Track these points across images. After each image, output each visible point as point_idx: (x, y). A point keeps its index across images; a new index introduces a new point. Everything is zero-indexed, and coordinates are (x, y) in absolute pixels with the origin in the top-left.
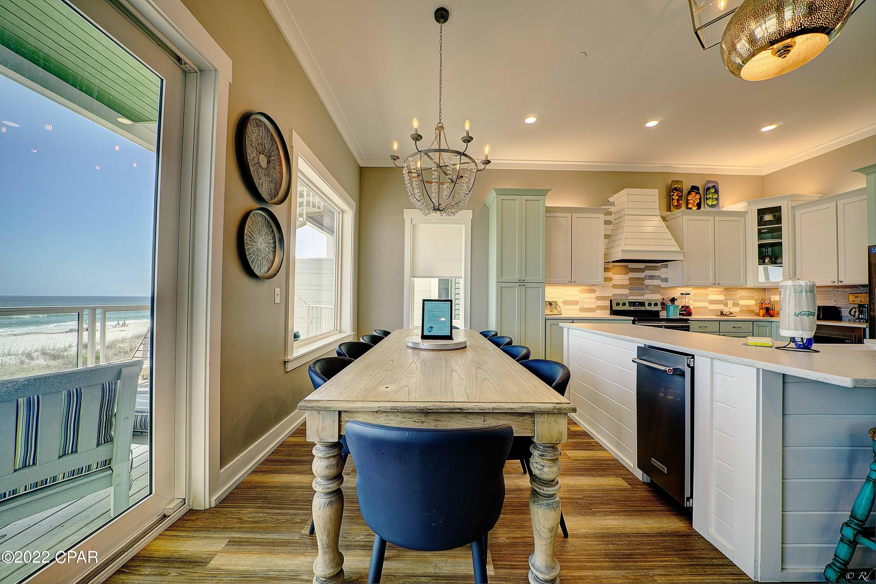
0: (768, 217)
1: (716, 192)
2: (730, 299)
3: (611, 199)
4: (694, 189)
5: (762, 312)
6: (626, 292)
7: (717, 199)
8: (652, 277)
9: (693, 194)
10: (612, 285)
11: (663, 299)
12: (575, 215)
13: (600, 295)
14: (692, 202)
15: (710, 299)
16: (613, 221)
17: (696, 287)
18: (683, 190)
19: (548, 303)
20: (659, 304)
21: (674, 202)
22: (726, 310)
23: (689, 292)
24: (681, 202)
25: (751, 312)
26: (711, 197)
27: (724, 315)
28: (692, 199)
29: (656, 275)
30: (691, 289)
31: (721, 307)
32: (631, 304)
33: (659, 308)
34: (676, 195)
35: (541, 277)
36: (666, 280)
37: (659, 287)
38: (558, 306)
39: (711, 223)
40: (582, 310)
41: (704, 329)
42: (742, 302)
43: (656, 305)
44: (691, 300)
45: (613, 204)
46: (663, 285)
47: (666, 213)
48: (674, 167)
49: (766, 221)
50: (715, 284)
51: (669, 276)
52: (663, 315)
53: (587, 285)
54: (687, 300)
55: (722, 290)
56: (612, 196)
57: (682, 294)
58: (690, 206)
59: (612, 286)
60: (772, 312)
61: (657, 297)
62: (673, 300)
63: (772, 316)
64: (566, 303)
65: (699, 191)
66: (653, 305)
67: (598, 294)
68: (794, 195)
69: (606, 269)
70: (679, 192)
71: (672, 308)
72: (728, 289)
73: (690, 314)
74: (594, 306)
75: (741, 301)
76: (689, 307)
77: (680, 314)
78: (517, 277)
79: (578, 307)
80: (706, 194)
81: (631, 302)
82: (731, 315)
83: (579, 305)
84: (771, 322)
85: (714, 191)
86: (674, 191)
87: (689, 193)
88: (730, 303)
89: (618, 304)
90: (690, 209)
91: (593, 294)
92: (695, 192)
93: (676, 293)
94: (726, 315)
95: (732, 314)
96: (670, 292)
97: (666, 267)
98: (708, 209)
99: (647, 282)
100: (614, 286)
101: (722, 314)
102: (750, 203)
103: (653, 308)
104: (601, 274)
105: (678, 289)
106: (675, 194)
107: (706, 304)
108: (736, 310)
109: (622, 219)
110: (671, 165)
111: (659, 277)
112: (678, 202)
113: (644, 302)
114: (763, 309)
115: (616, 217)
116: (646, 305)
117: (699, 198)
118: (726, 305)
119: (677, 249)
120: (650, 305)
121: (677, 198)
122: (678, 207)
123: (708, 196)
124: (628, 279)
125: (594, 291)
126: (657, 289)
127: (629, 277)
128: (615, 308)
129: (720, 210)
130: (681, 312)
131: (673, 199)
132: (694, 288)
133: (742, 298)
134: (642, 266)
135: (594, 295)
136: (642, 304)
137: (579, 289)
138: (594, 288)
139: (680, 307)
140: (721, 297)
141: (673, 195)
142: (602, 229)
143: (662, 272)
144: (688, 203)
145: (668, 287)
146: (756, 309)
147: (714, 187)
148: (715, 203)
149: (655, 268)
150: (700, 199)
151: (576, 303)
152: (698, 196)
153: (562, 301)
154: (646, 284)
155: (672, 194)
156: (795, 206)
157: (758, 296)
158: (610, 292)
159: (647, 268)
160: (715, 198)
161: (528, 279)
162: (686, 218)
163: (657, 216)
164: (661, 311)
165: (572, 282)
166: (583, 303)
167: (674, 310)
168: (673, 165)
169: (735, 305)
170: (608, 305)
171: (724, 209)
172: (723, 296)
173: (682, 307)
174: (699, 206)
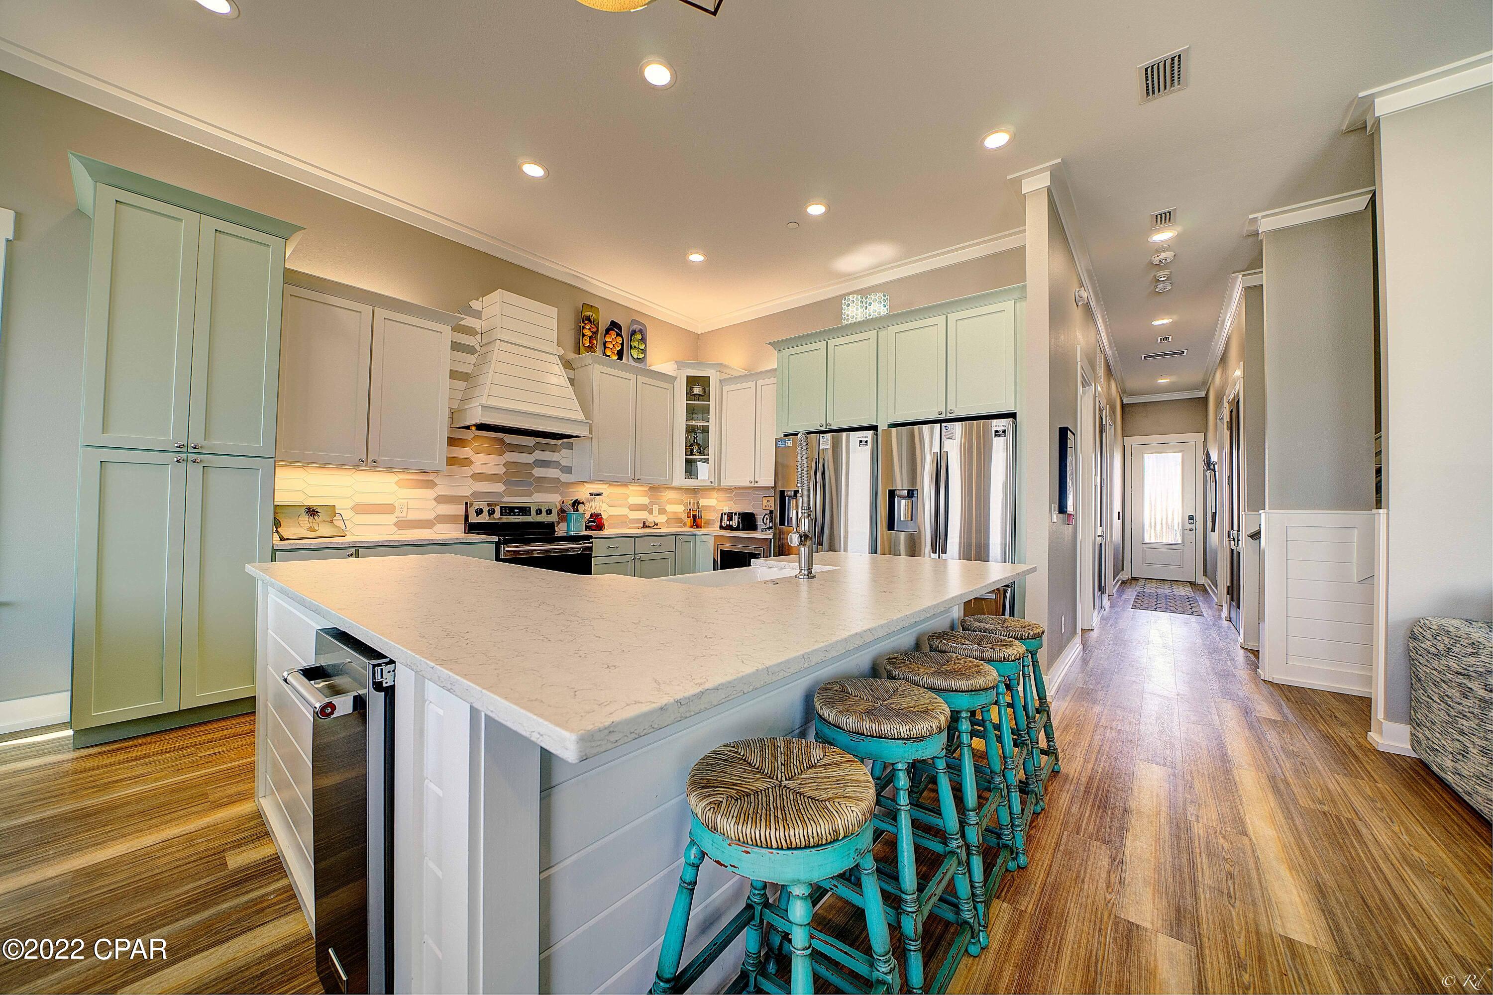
0: (697, 390)
1: (643, 340)
2: (656, 503)
3: (475, 305)
4: (614, 326)
5: (690, 521)
6: (499, 488)
7: (644, 351)
8: (545, 464)
9: (613, 334)
10: (472, 473)
11: (563, 502)
12: (381, 313)
13: (443, 494)
14: (611, 346)
15: (631, 503)
16: (478, 348)
17: (614, 482)
18: (598, 323)
19: (303, 510)
20: (555, 512)
21: (586, 340)
22: (651, 519)
23: (601, 491)
24: (595, 342)
25: (679, 521)
26: (637, 346)
27: (646, 527)
28: (611, 342)
29: (553, 460)
30: (606, 486)
31: (643, 515)
32: (505, 510)
33: (553, 518)
34: (589, 329)
35: (261, 443)
36: (568, 470)
37: (557, 480)
38: (338, 517)
39: (632, 383)
40: (402, 524)
41: (614, 550)
42: (670, 508)
43: (549, 512)
44: (604, 504)
45: (478, 315)
46: (564, 478)
47: (571, 356)
48: (586, 281)
49: (695, 394)
50: (635, 480)
51: (573, 463)
52: (561, 530)
53: (414, 471)
54: (597, 504)
55: (647, 489)
56: (477, 300)
57: (591, 494)
58: (608, 353)
59: (471, 477)
60: (699, 521)
61: (553, 499)
62: (576, 503)
63: (698, 527)
64: (361, 509)
65: (621, 332)
66: (544, 512)
67: (442, 490)
68: (722, 364)
69: (452, 442)
70: (593, 326)
71: (574, 517)
72: (654, 489)
73: (600, 527)
74: (430, 516)
75: (668, 506)
76: (601, 515)
77: (587, 527)
78: (171, 437)
79: (392, 519)
80: (631, 340)
81: (505, 507)
82: (655, 527)
83: (396, 514)
84: (695, 535)
85: (640, 337)
86: (586, 322)
87: (607, 332)
88: (656, 508)
89: (479, 512)
90: (609, 356)
91: (429, 491)
92: (616, 332)
93: (582, 493)
94: (649, 527)
95: (657, 525)
96: (574, 490)
97: (570, 447)
98: (632, 362)
99: (538, 472)
100: (476, 477)
101: (645, 525)
102: (680, 365)
103: (544, 518)
104: (441, 450)
105: (587, 486)
106: (588, 327)
107: (625, 511)
108: (661, 519)
109: (491, 347)
110: (583, 276)
111: (557, 464)
112: (590, 342)
113: (530, 508)
114: (690, 517)
115: (484, 342)
116: (533, 512)
117: (621, 342)
118: (651, 512)
119: (580, 416)
120: (539, 512)
121: (591, 334)
122: (591, 348)
123: (633, 344)
124: (502, 463)
125: (431, 485)
126: (555, 485)
127: (505, 461)
128: (473, 518)
129: (647, 368)
130: (589, 525)
131: (584, 335)
132: (610, 485)
133: (670, 502)
134: (530, 441)
135: (430, 494)
136: (525, 511)
137: (398, 479)
138: (431, 477)
139: (588, 516)
140: (645, 501)
141: (584, 327)
142: (445, 358)
143: (562, 456)
144: (605, 347)
145: (571, 482)
146: (684, 516)
147: (641, 331)
148: (641, 356)
149: (553, 449)
150: (622, 344)
151: (388, 509)
152: (619, 340)
153: (351, 504)
154: (536, 475)
155: (583, 325)
156: (724, 380)
157: (686, 498)
158: (467, 488)
159: (537, 447)
160: (641, 348)
161: (217, 443)
162: (598, 368)
163: (554, 354)
164: (558, 523)
165: (370, 460)
166: (405, 510)
167: (578, 521)
168: (586, 278)
169: (662, 511)
170: (461, 513)
171: (651, 368)
172: (647, 498)
173: (591, 516)
174: (620, 355)
